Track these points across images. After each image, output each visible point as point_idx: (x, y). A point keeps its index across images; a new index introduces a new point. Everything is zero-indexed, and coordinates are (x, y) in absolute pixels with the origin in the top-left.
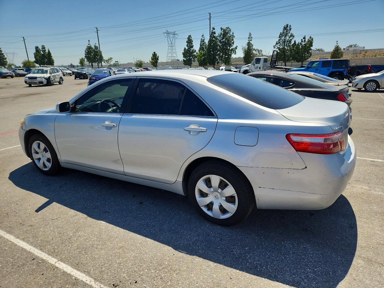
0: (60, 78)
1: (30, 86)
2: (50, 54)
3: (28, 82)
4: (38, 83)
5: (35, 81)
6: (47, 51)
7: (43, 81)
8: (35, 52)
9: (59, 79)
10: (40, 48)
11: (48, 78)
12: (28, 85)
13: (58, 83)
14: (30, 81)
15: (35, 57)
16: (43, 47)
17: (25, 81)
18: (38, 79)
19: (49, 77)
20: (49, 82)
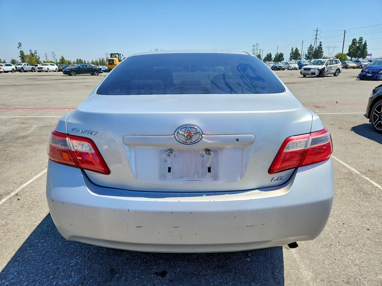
0: (337, 70)
1: (305, 76)
2: (366, 45)
3: (302, 73)
4: (310, 74)
5: (308, 72)
6: (363, 43)
7: (316, 72)
8: (350, 44)
9: (335, 71)
10: (358, 40)
11: (321, 69)
12: (303, 76)
13: (333, 75)
14: (304, 72)
15: (349, 50)
16: (361, 39)
17: (301, 72)
18: (311, 70)
19: (324, 69)
20: (321, 74)
